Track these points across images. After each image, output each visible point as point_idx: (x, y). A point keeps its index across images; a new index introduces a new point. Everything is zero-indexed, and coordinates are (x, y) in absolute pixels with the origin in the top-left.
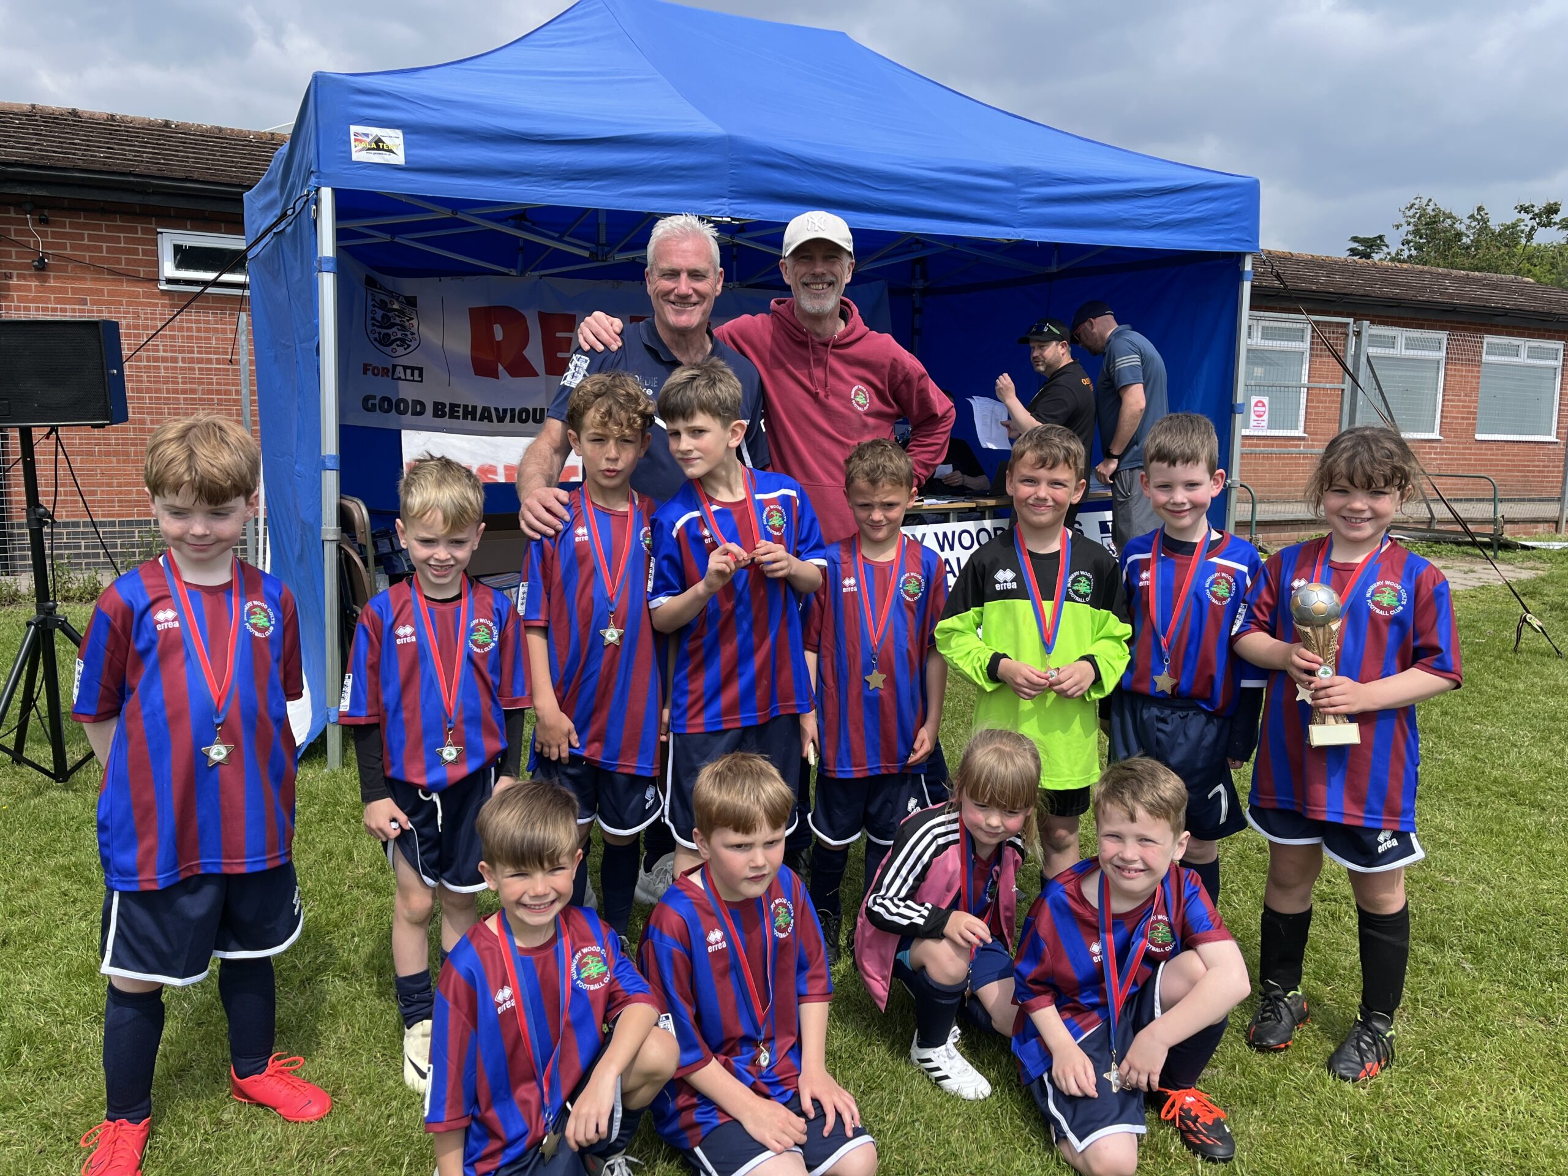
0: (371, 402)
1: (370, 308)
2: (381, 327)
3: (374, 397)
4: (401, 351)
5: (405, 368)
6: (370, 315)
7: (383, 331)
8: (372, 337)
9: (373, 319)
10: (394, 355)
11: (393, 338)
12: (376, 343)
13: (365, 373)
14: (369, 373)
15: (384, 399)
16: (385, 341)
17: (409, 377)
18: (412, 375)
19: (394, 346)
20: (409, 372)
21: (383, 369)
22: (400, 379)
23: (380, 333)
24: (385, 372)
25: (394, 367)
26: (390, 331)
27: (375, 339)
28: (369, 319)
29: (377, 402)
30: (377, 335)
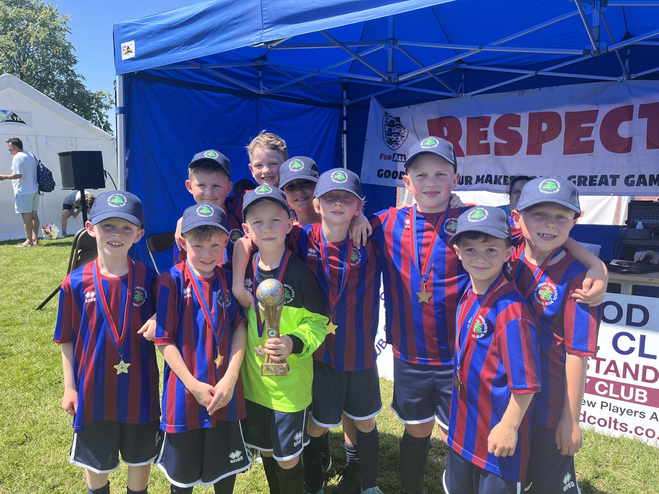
0: (381, 172)
1: (384, 125)
2: (388, 135)
3: (382, 170)
4: (396, 147)
5: (399, 155)
6: (384, 129)
7: (389, 137)
8: (386, 140)
9: (385, 131)
10: (394, 149)
11: (393, 140)
12: (387, 143)
13: (380, 158)
14: (383, 158)
15: (387, 171)
16: (390, 142)
17: (400, 160)
18: (401, 159)
19: (393, 144)
20: (400, 157)
21: (389, 156)
22: (396, 161)
23: (388, 138)
24: (389, 158)
25: (394, 155)
26: (391, 137)
27: (387, 141)
28: (384, 131)
29: (383, 172)
30: (387, 139)
